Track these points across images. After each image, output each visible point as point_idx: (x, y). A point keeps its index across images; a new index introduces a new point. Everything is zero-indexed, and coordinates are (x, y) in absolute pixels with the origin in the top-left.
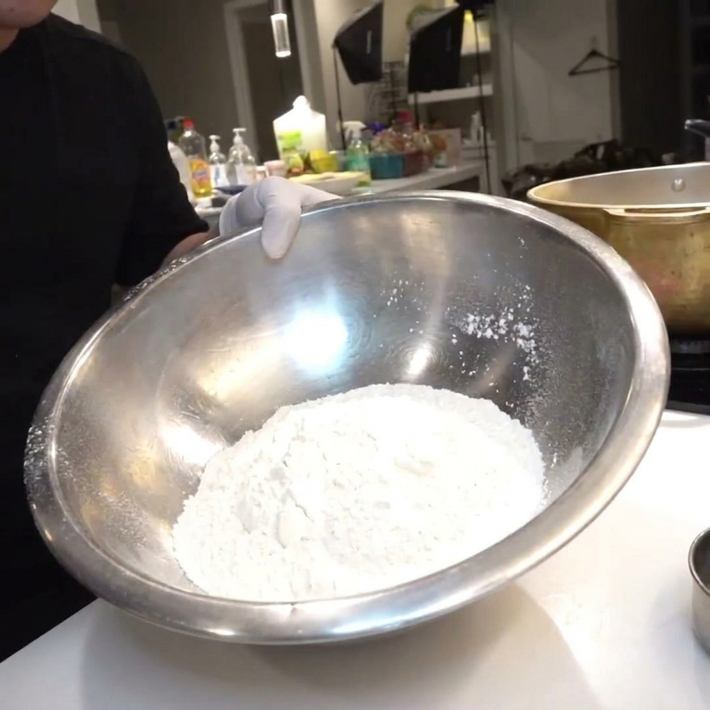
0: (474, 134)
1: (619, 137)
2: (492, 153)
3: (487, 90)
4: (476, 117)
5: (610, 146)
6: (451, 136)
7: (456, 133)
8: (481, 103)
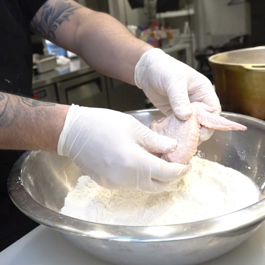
0: (185, 31)
1: (250, 33)
2: (194, 40)
3: (192, 12)
4: (187, 24)
5: (246, 37)
6: (175, 32)
7: (177, 31)
8: (188, 18)
